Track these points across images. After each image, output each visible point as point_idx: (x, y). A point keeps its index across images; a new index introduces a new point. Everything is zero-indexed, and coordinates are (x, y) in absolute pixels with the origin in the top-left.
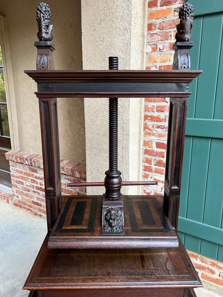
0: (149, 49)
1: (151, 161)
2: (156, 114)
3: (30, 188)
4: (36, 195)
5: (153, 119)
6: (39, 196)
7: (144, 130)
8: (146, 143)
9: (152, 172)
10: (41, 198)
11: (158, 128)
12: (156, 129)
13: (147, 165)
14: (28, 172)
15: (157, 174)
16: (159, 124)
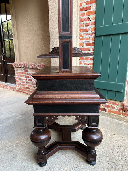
2: (85, 28)
3: (25, 81)
4: (28, 84)
5: (84, 30)
6: (29, 84)
7: (80, 37)
8: (81, 44)
9: (84, 60)
10: (30, 85)
12: (86, 36)
14: (24, 72)
15: (86, 60)
16: (87, 33)
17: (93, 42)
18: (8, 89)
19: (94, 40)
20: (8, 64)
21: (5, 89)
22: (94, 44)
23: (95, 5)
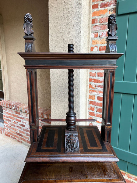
0: (92, 36)
1: (94, 109)
2: (97, 78)
3: (15, 124)
4: (19, 129)
5: (95, 81)
7: (89, 88)
8: (90, 97)
9: (95, 116)
10: (22, 131)
11: (99, 87)
12: (98, 88)
13: (91, 111)
14: (14, 114)
16: (99, 85)
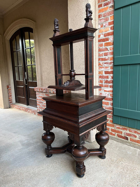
0: (99, 27)
1: (102, 81)
2: (104, 57)
5: (103, 59)
7: (99, 66)
8: (100, 73)
9: (103, 87)
12: (104, 65)
13: (101, 83)
14: (45, 96)
15: (105, 88)
16: (105, 62)
17: (112, 70)
18: (29, 112)
19: (113, 69)
20: (30, 87)
21: (26, 112)
22: (113, 73)
23: (113, 37)
